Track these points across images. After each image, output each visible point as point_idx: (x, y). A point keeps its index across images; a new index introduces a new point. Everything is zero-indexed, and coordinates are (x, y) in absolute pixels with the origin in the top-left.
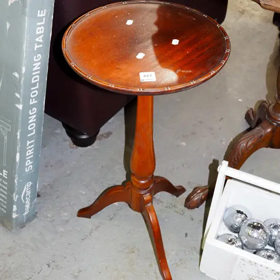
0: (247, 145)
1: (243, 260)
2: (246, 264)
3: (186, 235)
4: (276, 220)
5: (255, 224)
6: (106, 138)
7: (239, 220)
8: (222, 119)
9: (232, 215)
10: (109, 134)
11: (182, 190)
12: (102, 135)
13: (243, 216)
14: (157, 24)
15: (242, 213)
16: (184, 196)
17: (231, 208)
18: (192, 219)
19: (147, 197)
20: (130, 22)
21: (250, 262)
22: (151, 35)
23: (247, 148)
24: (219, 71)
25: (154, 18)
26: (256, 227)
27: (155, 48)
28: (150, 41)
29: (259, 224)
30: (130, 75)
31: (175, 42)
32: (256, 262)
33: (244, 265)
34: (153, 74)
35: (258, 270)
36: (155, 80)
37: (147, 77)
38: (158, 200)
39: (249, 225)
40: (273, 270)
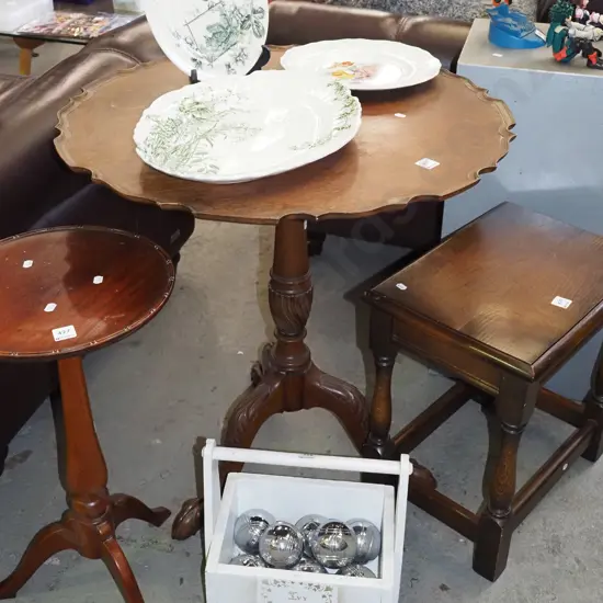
0: (248, 414)
1: (266, 582)
2: (271, 587)
3: (182, 580)
4: (310, 517)
5: (279, 528)
6: (21, 461)
7: (257, 531)
8: (215, 388)
9: (244, 527)
10: (26, 455)
11: (166, 513)
12: (13, 459)
13: (262, 523)
14: (68, 259)
15: (260, 519)
16: (171, 520)
17: (243, 516)
18: (188, 554)
19: (103, 528)
20: (28, 264)
21: (276, 582)
22: (61, 277)
23: (249, 420)
24: (161, 307)
25: (63, 251)
26: (280, 533)
27: (69, 293)
28: (61, 285)
29: (284, 527)
30: (38, 336)
31: (98, 280)
32: (283, 579)
33: (269, 590)
34: (71, 328)
35: (290, 593)
36: (75, 335)
37: (64, 333)
38: (128, 540)
39: (271, 533)
40: (310, 585)
